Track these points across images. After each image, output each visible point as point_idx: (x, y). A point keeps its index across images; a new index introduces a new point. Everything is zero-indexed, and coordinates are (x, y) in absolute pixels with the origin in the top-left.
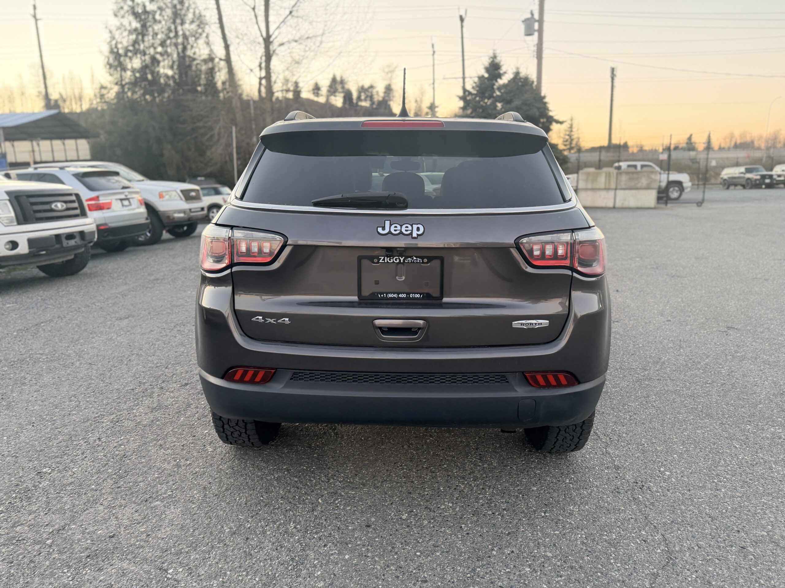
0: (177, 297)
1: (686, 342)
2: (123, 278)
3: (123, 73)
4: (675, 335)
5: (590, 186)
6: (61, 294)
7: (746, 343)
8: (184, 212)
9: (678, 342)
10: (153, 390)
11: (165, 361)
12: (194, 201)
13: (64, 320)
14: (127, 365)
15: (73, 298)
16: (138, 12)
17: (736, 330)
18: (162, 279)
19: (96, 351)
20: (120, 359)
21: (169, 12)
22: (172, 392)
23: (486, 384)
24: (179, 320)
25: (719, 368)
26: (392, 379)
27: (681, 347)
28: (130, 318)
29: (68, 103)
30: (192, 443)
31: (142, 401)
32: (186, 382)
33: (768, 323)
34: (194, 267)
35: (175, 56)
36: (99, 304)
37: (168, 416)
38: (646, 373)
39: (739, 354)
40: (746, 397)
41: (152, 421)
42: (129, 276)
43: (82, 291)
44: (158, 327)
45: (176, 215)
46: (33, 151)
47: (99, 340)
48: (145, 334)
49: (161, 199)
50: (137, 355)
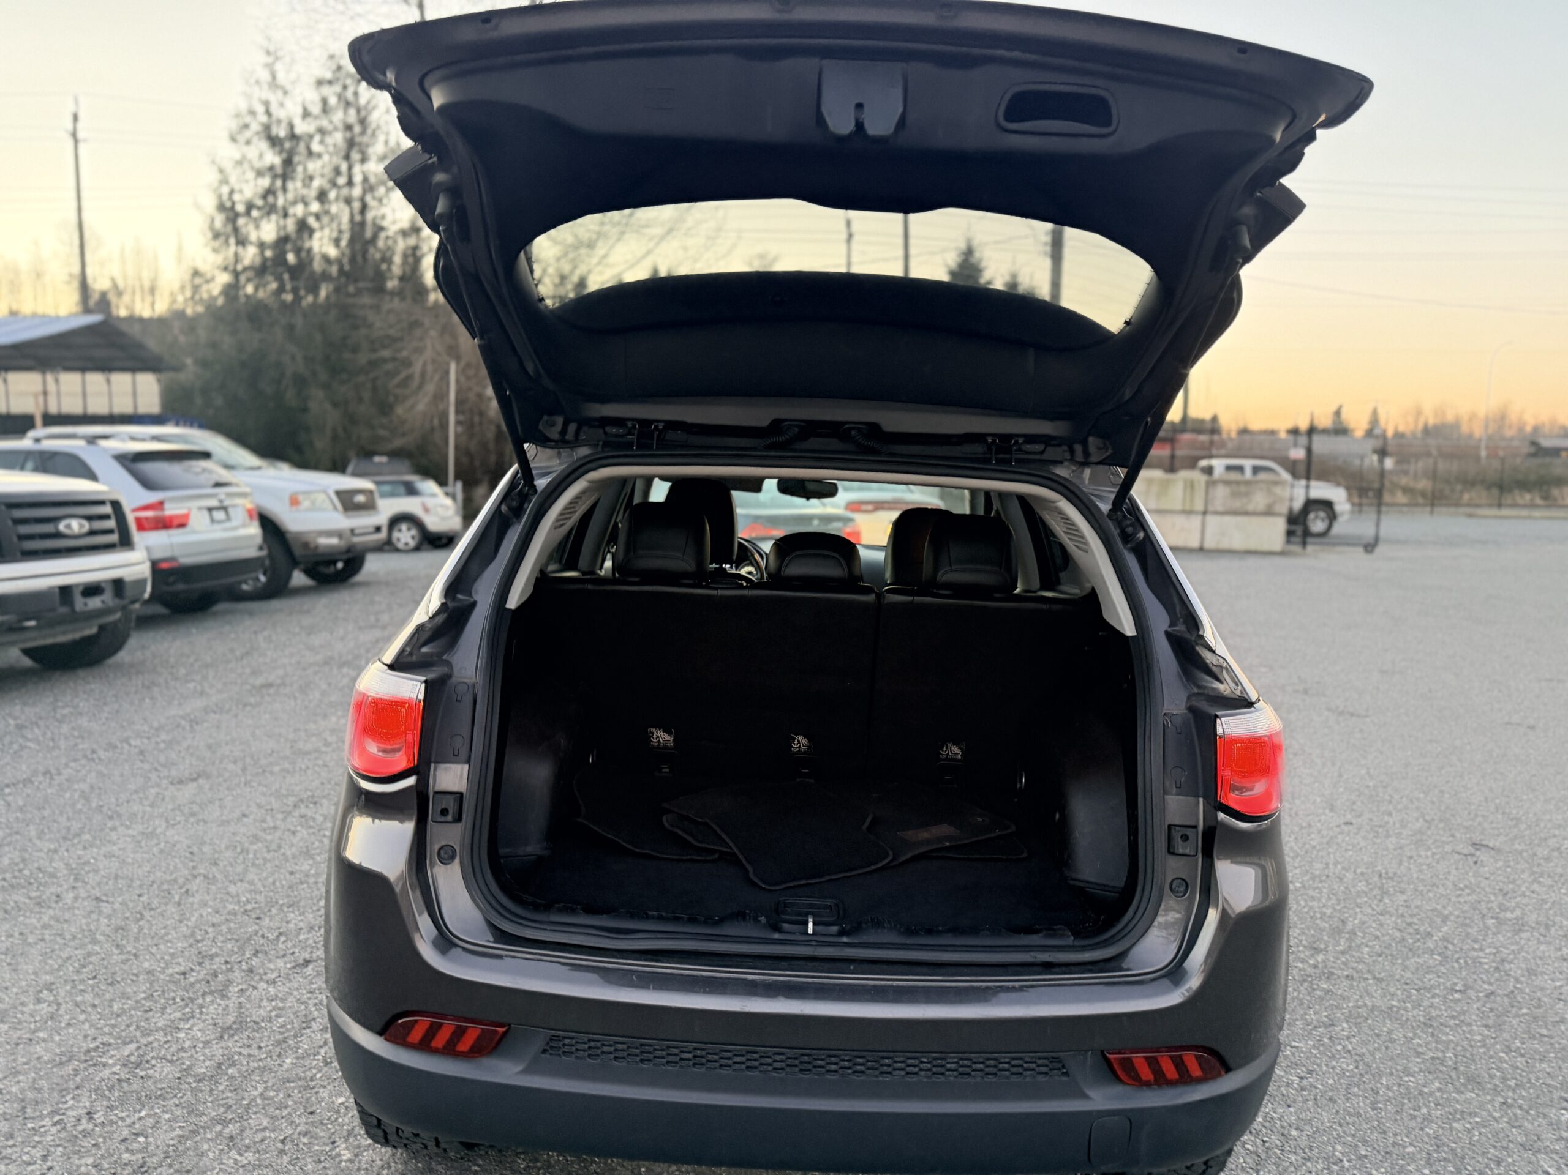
0: (306, 731)
1: (1392, 879)
2: (198, 678)
3: (240, 249)
4: (1366, 859)
6: (59, 714)
7: (1519, 886)
8: (339, 534)
9: (1376, 879)
10: (231, 976)
11: (266, 896)
12: (362, 513)
13: (58, 779)
14: (179, 904)
15: (85, 724)
16: (277, 137)
17: (1492, 852)
18: (279, 686)
19: (115, 864)
20: (165, 887)
21: (338, 138)
22: (274, 982)
23: (1014, 1079)
24: (306, 790)
25: (1474, 949)
26: (789, 1062)
27: (1384, 892)
28: (201, 781)
29: (126, 298)
30: (305, 1134)
31: (201, 1007)
32: (307, 956)
33: (1555, 836)
34: (350, 657)
35: (345, 219)
36: (138, 742)
37: (256, 1052)
38: (1320, 958)
39: (1509, 915)
40: (1545, 1032)
41: (219, 1065)
42: (211, 673)
43: (106, 709)
44: (259, 806)
45: (324, 541)
46: (45, 393)
47: (124, 836)
48: (228, 822)
49: (294, 508)
50: (205, 877)
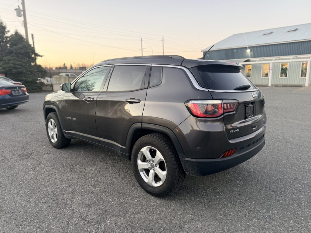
5: (58, 83)
